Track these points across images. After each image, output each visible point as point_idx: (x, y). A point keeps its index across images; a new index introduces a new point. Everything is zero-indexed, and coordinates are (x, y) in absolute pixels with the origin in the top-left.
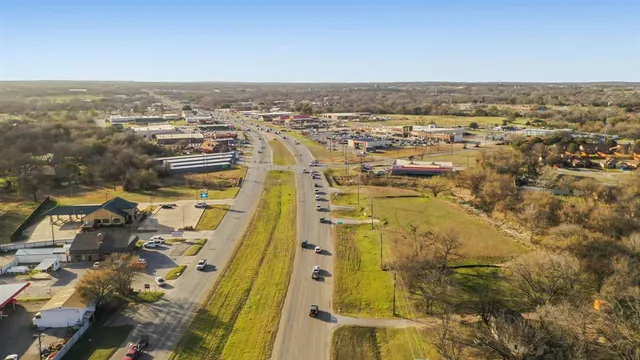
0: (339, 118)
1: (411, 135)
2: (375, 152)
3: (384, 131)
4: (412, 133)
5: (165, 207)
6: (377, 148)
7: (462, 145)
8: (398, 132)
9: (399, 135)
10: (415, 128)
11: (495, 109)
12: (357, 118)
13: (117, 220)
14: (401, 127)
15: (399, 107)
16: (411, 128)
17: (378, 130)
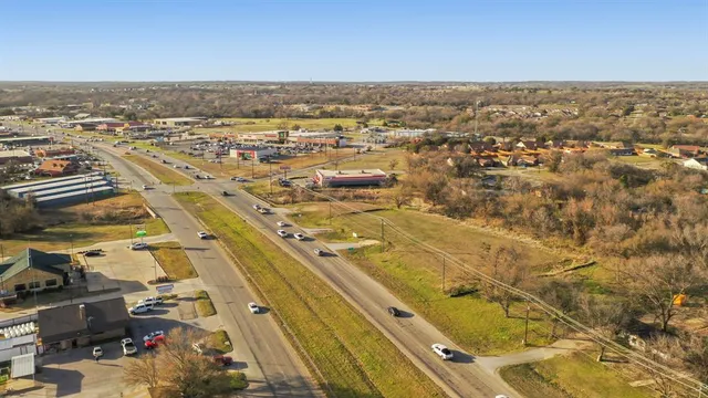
0: (176, 124)
1: (288, 142)
3: (253, 137)
4: (289, 139)
7: (356, 150)
8: (272, 139)
9: (273, 142)
10: (292, 133)
11: (338, 110)
12: (198, 123)
14: (276, 132)
15: (236, 110)
16: (287, 134)
17: (245, 137)
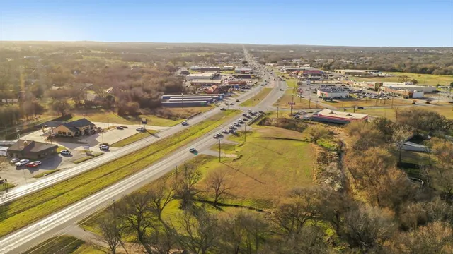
0: (346, 73)
1: (380, 90)
2: (332, 102)
3: (362, 85)
4: (381, 88)
5: (118, 128)
6: (336, 98)
8: (370, 87)
9: (372, 89)
10: (385, 84)
13: (70, 134)
14: (374, 83)
16: (381, 84)
